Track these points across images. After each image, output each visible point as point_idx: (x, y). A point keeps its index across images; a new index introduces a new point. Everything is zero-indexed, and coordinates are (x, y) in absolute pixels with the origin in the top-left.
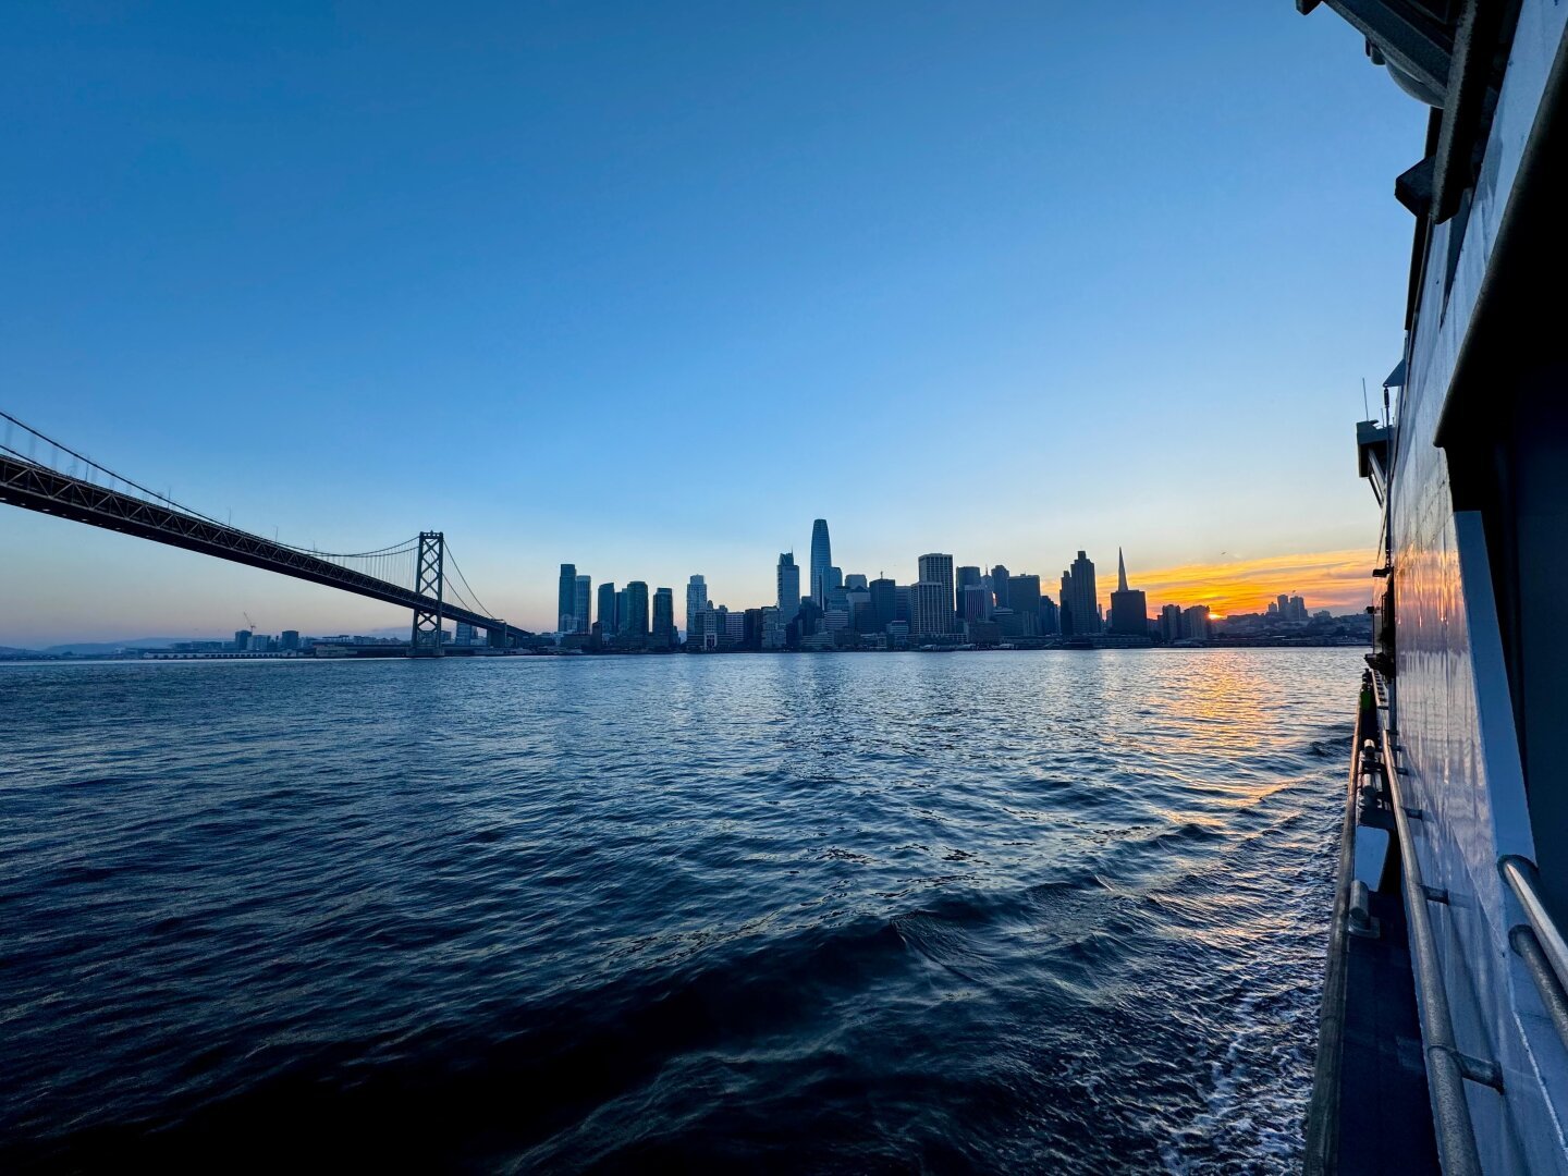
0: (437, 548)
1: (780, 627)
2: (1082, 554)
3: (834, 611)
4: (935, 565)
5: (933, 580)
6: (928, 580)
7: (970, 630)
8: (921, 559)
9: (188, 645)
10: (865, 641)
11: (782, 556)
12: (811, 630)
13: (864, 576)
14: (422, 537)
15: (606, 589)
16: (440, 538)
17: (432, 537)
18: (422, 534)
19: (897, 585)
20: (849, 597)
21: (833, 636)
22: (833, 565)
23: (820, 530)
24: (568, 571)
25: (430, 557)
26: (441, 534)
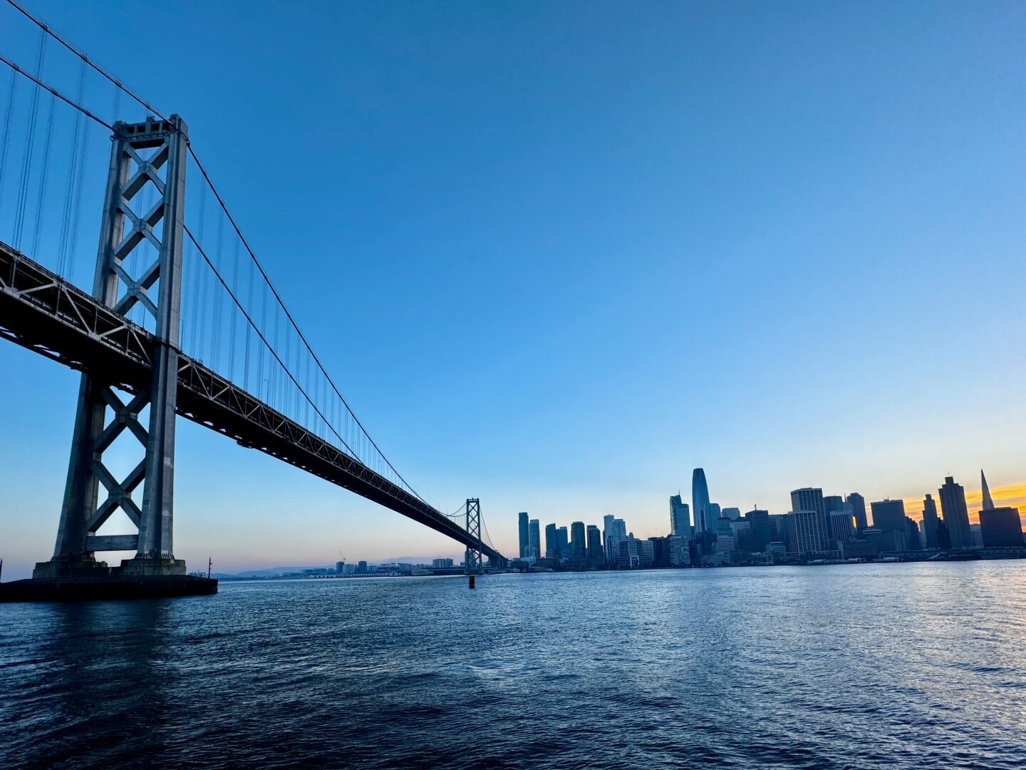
0: (476, 508)
1: (685, 550)
2: (949, 480)
3: (722, 537)
4: (806, 497)
5: (806, 509)
6: (802, 509)
7: (845, 548)
8: (793, 494)
9: (312, 570)
10: (755, 558)
11: (672, 497)
12: (708, 551)
13: (737, 509)
14: (468, 502)
15: (551, 528)
16: (477, 502)
17: (473, 502)
18: (468, 500)
19: (769, 514)
20: (732, 525)
21: (728, 555)
22: (712, 501)
23: (699, 476)
24: (523, 517)
25: (473, 513)
26: (478, 499)
